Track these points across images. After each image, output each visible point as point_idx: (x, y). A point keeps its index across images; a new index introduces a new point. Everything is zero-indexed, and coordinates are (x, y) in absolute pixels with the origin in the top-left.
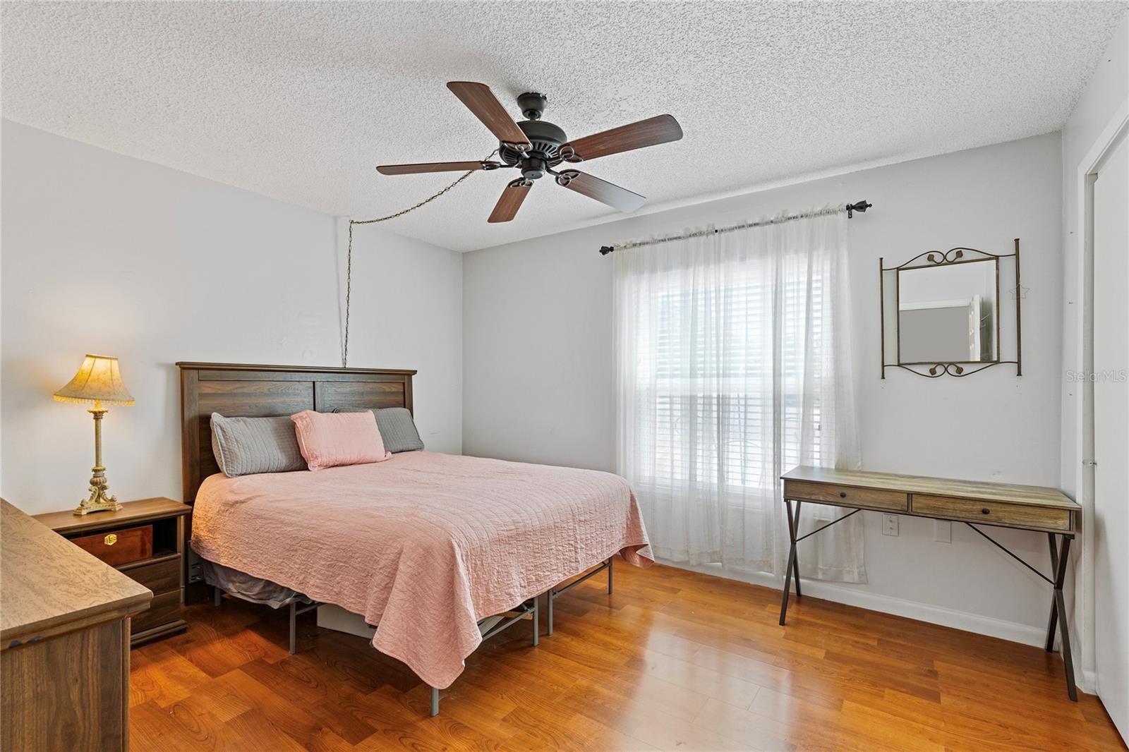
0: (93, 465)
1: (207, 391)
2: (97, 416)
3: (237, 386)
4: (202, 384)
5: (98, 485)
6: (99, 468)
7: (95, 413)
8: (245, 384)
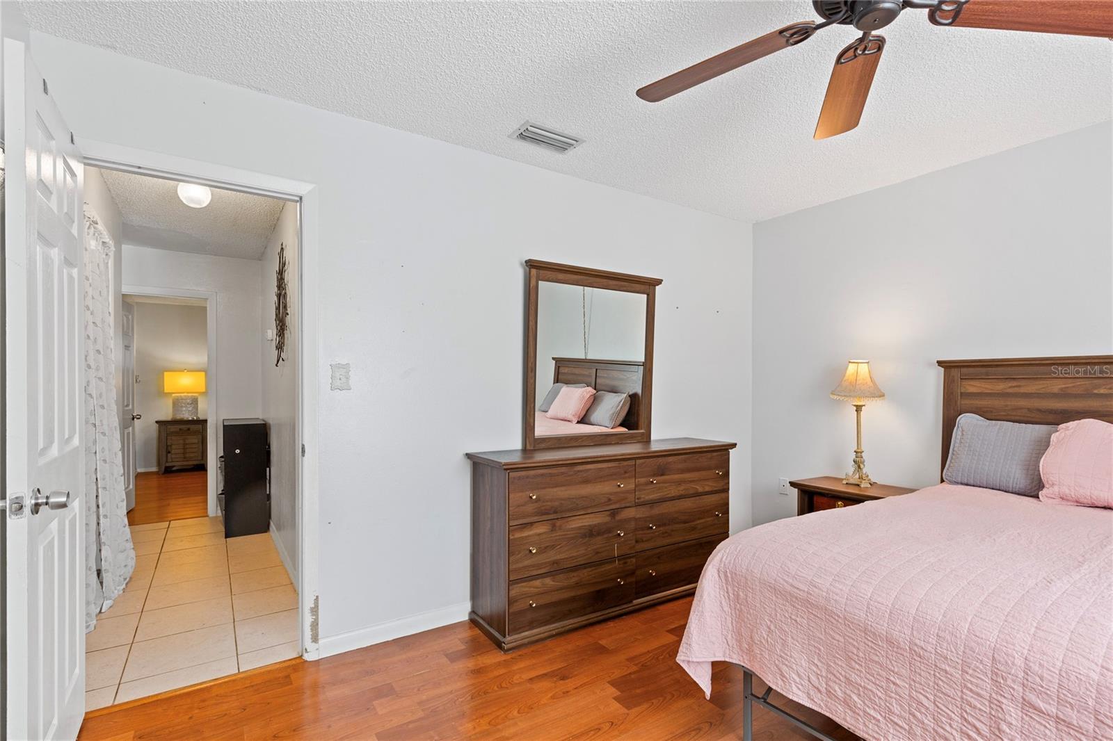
0: (855, 448)
1: (972, 390)
2: (859, 409)
3: (1010, 385)
4: (965, 383)
5: (858, 464)
6: (859, 450)
7: (856, 406)
8: (1022, 383)
